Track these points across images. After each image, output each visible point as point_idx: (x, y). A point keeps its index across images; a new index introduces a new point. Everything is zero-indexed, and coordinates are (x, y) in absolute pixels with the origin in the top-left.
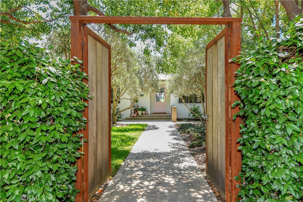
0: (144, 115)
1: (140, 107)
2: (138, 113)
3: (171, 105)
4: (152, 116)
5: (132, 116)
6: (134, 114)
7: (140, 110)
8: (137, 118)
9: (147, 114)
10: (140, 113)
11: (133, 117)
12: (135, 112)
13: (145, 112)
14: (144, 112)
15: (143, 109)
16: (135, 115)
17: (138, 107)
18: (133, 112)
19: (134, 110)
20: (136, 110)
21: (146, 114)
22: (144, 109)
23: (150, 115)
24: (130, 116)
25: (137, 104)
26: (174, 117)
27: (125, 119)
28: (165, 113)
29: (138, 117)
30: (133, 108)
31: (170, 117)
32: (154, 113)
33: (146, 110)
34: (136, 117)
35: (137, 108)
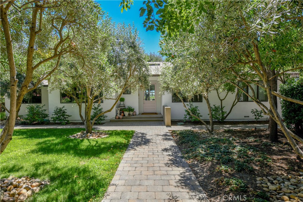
0: (131, 116)
1: (127, 107)
2: (124, 114)
3: (163, 104)
4: (140, 118)
5: (117, 117)
6: (120, 115)
7: (126, 111)
8: (124, 120)
9: (135, 115)
10: (126, 113)
11: (118, 119)
12: (121, 113)
13: (133, 113)
14: (131, 113)
15: (130, 109)
16: (121, 117)
17: (125, 107)
18: (119, 112)
19: (120, 110)
20: (122, 111)
21: (133, 115)
22: (132, 109)
23: (138, 116)
24: (116, 118)
25: (123, 103)
26: (168, 120)
27: (109, 121)
28: (156, 113)
29: (124, 118)
30: (119, 108)
31: (161, 119)
32: (143, 114)
33: (133, 110)
34: (123, 118)
35: (124, 109)
